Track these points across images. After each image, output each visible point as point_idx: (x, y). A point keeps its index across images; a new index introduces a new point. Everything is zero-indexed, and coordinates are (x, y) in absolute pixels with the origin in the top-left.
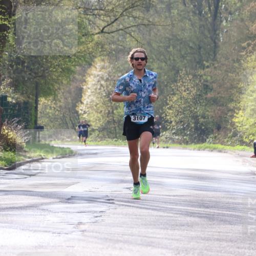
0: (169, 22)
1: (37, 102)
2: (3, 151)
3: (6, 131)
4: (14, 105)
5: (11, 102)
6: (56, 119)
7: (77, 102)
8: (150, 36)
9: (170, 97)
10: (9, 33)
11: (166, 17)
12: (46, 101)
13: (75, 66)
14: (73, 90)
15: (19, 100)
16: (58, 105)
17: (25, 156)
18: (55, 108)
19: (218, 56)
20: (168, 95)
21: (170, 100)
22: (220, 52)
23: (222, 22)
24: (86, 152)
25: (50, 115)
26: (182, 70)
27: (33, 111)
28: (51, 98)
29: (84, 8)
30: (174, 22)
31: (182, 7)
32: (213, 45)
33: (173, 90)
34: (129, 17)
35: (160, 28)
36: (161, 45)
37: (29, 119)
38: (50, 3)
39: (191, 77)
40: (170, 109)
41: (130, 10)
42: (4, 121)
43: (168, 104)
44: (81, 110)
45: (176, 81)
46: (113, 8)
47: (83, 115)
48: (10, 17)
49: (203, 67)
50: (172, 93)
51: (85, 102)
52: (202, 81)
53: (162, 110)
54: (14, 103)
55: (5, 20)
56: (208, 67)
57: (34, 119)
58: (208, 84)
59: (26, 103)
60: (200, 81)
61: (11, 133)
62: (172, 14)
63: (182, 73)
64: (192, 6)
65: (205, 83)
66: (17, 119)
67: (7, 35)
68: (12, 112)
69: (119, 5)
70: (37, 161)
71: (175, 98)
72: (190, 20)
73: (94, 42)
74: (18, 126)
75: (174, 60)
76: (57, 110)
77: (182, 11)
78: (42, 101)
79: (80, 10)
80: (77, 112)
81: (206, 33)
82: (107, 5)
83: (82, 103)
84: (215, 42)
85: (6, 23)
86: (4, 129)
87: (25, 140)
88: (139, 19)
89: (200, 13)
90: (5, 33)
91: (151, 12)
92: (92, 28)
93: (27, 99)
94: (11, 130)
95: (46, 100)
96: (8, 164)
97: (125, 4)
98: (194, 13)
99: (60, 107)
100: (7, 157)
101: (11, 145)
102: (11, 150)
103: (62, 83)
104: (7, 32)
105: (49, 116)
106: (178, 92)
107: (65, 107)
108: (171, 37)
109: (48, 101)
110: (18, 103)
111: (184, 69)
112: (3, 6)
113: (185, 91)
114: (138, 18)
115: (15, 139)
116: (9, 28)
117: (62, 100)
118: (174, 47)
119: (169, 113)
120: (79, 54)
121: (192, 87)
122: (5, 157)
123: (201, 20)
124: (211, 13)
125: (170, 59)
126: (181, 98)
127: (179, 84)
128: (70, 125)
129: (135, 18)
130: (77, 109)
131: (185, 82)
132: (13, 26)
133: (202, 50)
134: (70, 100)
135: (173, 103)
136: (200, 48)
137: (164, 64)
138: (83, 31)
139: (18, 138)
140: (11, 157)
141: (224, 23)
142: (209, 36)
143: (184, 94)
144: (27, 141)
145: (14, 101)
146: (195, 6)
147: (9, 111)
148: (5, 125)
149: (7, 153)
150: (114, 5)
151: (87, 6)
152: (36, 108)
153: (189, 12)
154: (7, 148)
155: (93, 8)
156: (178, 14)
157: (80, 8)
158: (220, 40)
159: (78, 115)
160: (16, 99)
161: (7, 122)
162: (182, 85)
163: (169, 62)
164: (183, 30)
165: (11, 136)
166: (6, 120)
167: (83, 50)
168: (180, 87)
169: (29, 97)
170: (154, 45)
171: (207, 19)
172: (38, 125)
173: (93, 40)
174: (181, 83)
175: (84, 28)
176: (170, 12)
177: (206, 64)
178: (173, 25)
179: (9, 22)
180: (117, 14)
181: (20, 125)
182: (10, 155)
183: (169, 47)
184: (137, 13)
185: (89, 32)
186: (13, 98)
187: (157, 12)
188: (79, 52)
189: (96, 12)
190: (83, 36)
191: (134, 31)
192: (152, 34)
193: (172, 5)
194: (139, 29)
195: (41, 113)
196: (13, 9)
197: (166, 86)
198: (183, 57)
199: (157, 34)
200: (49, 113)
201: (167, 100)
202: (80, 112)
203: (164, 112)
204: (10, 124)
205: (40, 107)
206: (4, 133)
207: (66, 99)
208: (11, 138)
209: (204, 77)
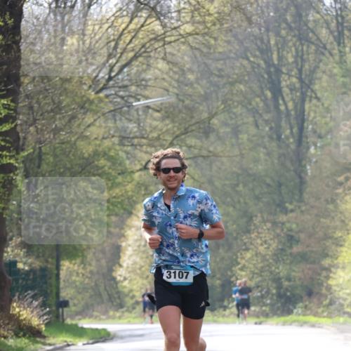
0: (236, 152)
1: (58, 267)
2: (14, 337)
3: (17, 310)
4: (27, 273)
5: (23, 269)
6: (85, 289)
7: (114, 265)
8: (211, 171)
9: (241, 254)
10: (17, 175)
11: (233, 145)
12: (71, 266)
13: (109, 216)
14: (107, 249)
15: (33, 266)
16: (88, 270)
17: (45, 344)
18: (83, 275)
19: (306, 196)
20: (238, 251)
21: (243, 258)
22: (308, 190)
23: (308, 148)
24: (128, 333)
25: (78, 283)
26: (256, 216)
27: (53, 281)
28: (78, 261)
29: (120, 136)
30: (244, 152)
31: (253, 130)
32: (297, 181)
33: (245, 244)
34: (181, 146)
35: (224, 160)
36: (227, 182)
37: (49, 291)
39: (269, 225)
40: (242, 269)
41: (183, 137)
42: (14, 296)
43: (239, 264)
44: (120, 276)
45: (248, 232)
46: (159, 135)
47: (122, 282)
48: (18, 153)
49: (286, 211)
50: (244, 247)
51: (125, 265)
52: (285, 230)
53: (232, 271)
54: (27, 271)
55: (11, 157)
56: (292, 211)
57: (54, 291)
58: (293, 234)
59: (43, 270)
60: (283, 230)
61: (24, 312)
62: (240, 141)
63: (257, 221)
64: (267, 129)
65: (289, 233)
66: (31, 293)
67: (14, 178)
68: (24, 283)
69: (167, 131)
70: (61, 349)
71: (248, 255)
72: (265, 147)
73: (134, 183)
74: (34, 302)
75: (245, 203)
76: (87, 277)
77: (254, 136)
78: (66, 265)
79: (113, 139)
80: (114, 279)
81: (288, 164)
82: (151, 132)
83: (121, 266)
84: (300, 177)
85: (12, 161)
86: (13, 307)
87: (44, 321)
88: (196, 149)
89: (279, 138)
90: (12, 175)
91: (212, 137)
92: (131, 163)
93: (45, 264)
94: (24, 308)
95: (71, 263)
97: (175, 129)
98: (271, 138)
99: (91, 272)
100: (19, 345)
101: (25, 328)
102: (24, 336)
104: (14, 174)
105: (76, 286)
106: (252, 247)
107: (98, 273)
108: (239, 172)
109: (74, 264)
110: (32, 271)
111: (259, 215)
112: (8, 138)
113: (262, 245)
114: (195, 147)
115: (29, 320)
116: (16, 168)
117: (94, 263)
118: (245, 185)
119: (241, 276)
120: (114, 200)
121: (271, 239)
122: (16, 346)
123: (279, 147)
124: (293, 137)
125: (239, 202)
126: (256, 255)
127: (253, 236)
128: (105, 296)
129: (190, 147)
130: (114, 274)
131: (261, 233)
132: (21, 165)
133: (283, 187)
134: (103, 262)
135: (246, 261)
136: (280, 185)
137: (231, 209)
138: (119, 168)
139: (33, 318)
140: (24, 346)
141: (312, 150)
142: (292, 168)
143: (261, 249)
144: (46, 322)
145: (27, 268)
146: (271, 128)
147: (20, 281)
148: (15, 301)
149: (19, 340)
150: (161, 130)
151: (123, 134)
152: (58, 275)
153: (263, 137)
154: (19, 333)
155: (131, 136)
156: (248, 140)
157: (113, 136)
158: (307, 174)
159: (116, 283)
160: (30, 265)
161: (19, 297)
162: (258, 237)
163: (238, 206)
164: (256, 161)
165: (24, 316)
166: (17, 294)
167: (120, 194)
168: (254, 239)
169: (47, 261)
170: (217, 183)
171: (288, 146)
172: (61, 299)
173: (132, 180)
174: (256, 234)
175: (120, 164)
176: (237, 138)
177: (290, 207)
178: (242, 155)
179: (17, 159)
180: (164, 142)
181: (36, 300)
182: (23, 342)
183: (237, 185)
184: (191, 141)
185: (126, 169)
186: (25, 264)
187: (219, 138)
188: (115, 197)
189: (136, 141)
190: (119, 174)
192: (215, 168)
193: (240, 128)
194: (196, 162)
195: (64, 281)
196: (21, 143)
197: (236, 239)
198: (258, 198)
199: (220, 168)
201: (237, 258)
202: (119, 278)
203: (234, 275)
204: (23, 299)
205: (63, 274)
206: (14, 312)
207: (98, 260)
208: (25, 319)
209: (288, 225)
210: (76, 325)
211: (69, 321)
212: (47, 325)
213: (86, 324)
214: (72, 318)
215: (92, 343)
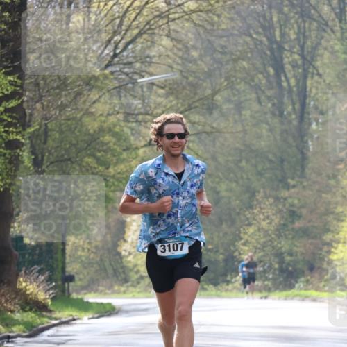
0: (239, 128)
2: (21, 311)
3: (24, 284)
4: (34, 248)
5: (29, 244)
6: (90, 264)
7: (119, 240)
8: (214, 146)
9: (244, 229)
10: (23, 151)
11: (236, 121)
12: (77, 241)
13: (114, 191)
14: (112, 224)
16: (93, 245)
17: (51, 318)
18: (89, 250)
19: (308, 172)
20: (241, 227)
21: (245, 233)
22: (310, 165)
23: (310, 124)
24: (133, 307)
25: (83, 259)
26: (259, 192)
27: (59, 256)
29: (125, 113)
30: (246, 128)
31: (256, 106)
32: (299, 156)
33: (248, 219)
35: (227, 136)
36: (230, 158)
37: (55, 266)
39: (271, 200)
40: (244, 244)
41: (187, 113)
42: (21, 271)
43: (241, 239)
44: (125, 251)
45: (251, 207)
46: (164, 112)
47: (127, 257)
48: (24, 130)
49: (288, 187)
50: (246, 223)
51: (129, 240)
52: (287, 205)
53: (235, 246)
54: (33, 246)
55: (17, 133)
56: (294, 186)
57: (60, 266)
58: (295, 209)
59: (49, 245)
60: (284, 205)
61: (31, 286)
62: (243, 117)
63: (259, 196)
64: (270, 105)
65: (292, 208)
66: (37, 267)
67: (21, 154)
68: (31, 258)
69: (171, 107)
70: (67, 323)
71: (251, 230)
72: (267, 124)
73: (138, 159)
74: (40, 276)
75: (248, 179)
76: (92, 252)
77: (257, 112)
78: (71, 240)
79: (118, 116)
80: (119, 254)
81: (290, 140)
82: (155, 108)
83: (125, 241)
84: (302, 153)
85: (18, 137)
86: (20, 282)
87: (50, 295)
88: (199, 125)
89: (281, 114)
90: (18, 151)
91: (216, 114)
92: (135, 140)
94: (31, 282)
95: (76, 238)
96: (28, 329)
97: (179, 105)
98: (273, 114)
99: (96, 247)
100: (25, 319)
101: (31, 302)
102: (31, 310)
104: (21, 150)
105: (82, 261)
106: (254, 222)
107: (103, 248)
108: (242, 148)
109: (80, 239)
110: (38, 245)
111: (262, 191)
112: (14, 115)
113: (264, 220)
114: (198, 123)
115: (36, 295)
116: (23, 144)
118: (248, 161)
119: (244, 251)
120: (119, 176)
121: (273, 215)
122: (22, 320)
123: (282, 123)
124: (295, 113)
125: (242, 178)
126: (259, 230)
127: (256, 211)
128: (110, 271)
130: (119, 249)
131: (264, 208)
132: (28, 141)
133: (285, 163)
134: (109, 237)
135: (249, 236)
136: (282, 161)
137: (234, 185)
138: (124, 144)
139: (39, 293)
140: (31, 320)
141: (314, 126)
142: (294, 144)
143: (264, 224)
144: (52, 296)
145: (33, 243)
146: (274, 105)
147: (27, 256)
148: (22, 276)
149: (25, 314)
150: (165, 107)
151: (128, 111)
152: (63, 250)
153: (266, 113)
154: (26, 308)
155: (136, 112)
156: (251, 116)
157: (118, 113)
158: (308, 150)
159: (121, 258)
161: (25, 272)
162: (260, 212)
163: (241, 182)
164: (259, 137)
165: (31, 291)
166: (24, 269)
167: (125, 170)
168: (257, 215)
170: (221, 159)
171: (290, 122)
172: (67, 274)
173: (137, 156)
174: (258, 209)
175: (125, 140)
176: (240, 114)
177: (291, 182)
178: (245, 131)
179: (23, 136)
181: (42, 275)
182: (29, 316)
183: (240, 161)
184: (195, 117)
185: (131, 145)
187: (222, 114)
188: (119, 173)
189: (140, 117)
190: (124, 150)
192: (218, 144)
193: (243, 105)
194: (199, 138)
195: (70, 256)
196: (27, 119)
197: (239, 214)
198: (260, 174)
199: (223, 144)
200: (81, 256)
201: (240, 233)
202: (123, 253)
203: (237, 250)
204: (29, 274)
205: (68, 249)
206: (21, 287)
208: (31, 294)
209: (290, 200)
210: (82, 300)
211: (74, 296)
212: (53, 299)
213: (91, 298)
214: (78, 292)
215: (98, 318)
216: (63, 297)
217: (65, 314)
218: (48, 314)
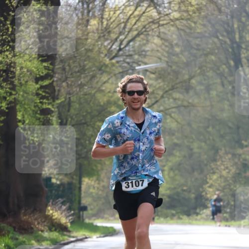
0: (208, 103)
1: (80, 182)
2: (48, 231)
3: (51, 212)
4: (59, 186)
5: (56, 183)
6: (99, 198)
8: (190, 117)
9: (210, 176)
10: (53, 116)
11: (205, 99)
12: (90, 182)
15: (63, 181)
16: (101, 185)
17: (70, 237)
18: (98, 188)
20: (208, 174)
21: (211, 179)
25: (94, 194)
26: (221, 150)
27: (77, 192)
28: (95, 178)
30: (213, 103)
31: (220, 88)
33: (212, 169)
34: (169, 99)
35: (200, 109)
36: (201, 125)
37: (73, 199)
38: (92, 87)
39: (230, 156)
40: (210, 187)
41: (170, 92)
42: (49, 202)
43: (208, 183)
45: (215, 160)
46: (154, 91)
48: (54, 101)
49: (242, 146)
50: (212, 171)
52: (241, 160)
53: (203, 188)
54: (58, 185)
55: (49, 104)
56: (246, 146)
57: (77, 199)
58: (246, 162)
59: (70, 184)
60: (239, 160)
61: (56, 213)
62: (211, 96)
63: (221, 152)
64: (230, 87)
65: (244, 162)
66: (61, 200)
67: (51, 118)
68: (56, 193)
69: (160, 87)
70: (81, 240)
71: (215, 177)
72: (228, 100)
75: (214, 140)
76: (101, 190)
77: (221, 92)
78: (86, 181)
85: (50, 107)
86: (48, 210)
87: (69, 220)
88: (179, 101)
90: (49, 116)
91: (191, 93)
93: (71, 180)
94: (56, 211)
95: (89, 179)
96: (53, 244)
97: (165, 86)
99: (103, 186)
100: (52, 237)
101: (56, 225)
102: (55, 230)
103: (105, 164)
104: (51, 116)
105: (93, 196)
106: (217, 171)
108: (210, 118)
109: (92, 180)
110: (62, 184)
111: (223, 149)
112: (47, 90)
113: (224, 170)
114: (179, 99)
115: (59, 220)
116: (52, 112)
117: (105, 180)
118: (213, 127)
119: (209, 192)
121: (231, 166)
122: (49, 237)
125: (209, 139)
126: (221, 177)
127: (218, 163)
129: (175, 99)
131: (224, 162)
132: (56, 110)
133: (241, 130)
135: (213, 181)
136: (238, 128)
137: (203, 144)
139: (62, 218)
140: (55, 237)
143: (224, 173)
144: (71, 221)
145: (58, 183)
147: (54, 192)
148: (50, 206)
149: (51, 233)
150: (155, 87)
152: (80, 188)
153: (227, 93)
154: (52, 228)
156: (217, 95)
160: (61, 180)
161: (52, 203)
162: (222, 164)
163: (208, 142)
164: (222, 110)
165: (56, 216)
166: (51, 201)
168: (219, 166)
169: (73, 178)
170: (194, 126)
172: (82, 205)
174: (220, 162)
176: (209, 93)
177: (245, 143)
178: (212, 106)
179: (53, 105)
180: (157, 96)
181: (64, 205)
182: (54, 235)
183: (208, 127)
184: (176, 95)
186: (57, 179)
187: (196, 94)
191: (174, 112)
192: (192, 114)
193: (211, 87)
194: (179, 110)
195: (84, 192)
196: (56, 93)
197: (206, 165)
198: (222, 137)
199: (196, 115)
200: (92, 193)
201: (207, 178)
203: (204, 191)
204: (55, 204)
205: (83, 187)
206: (49, 214)
208: (56, 219)
209: (243, 156)
210: (92, 224)
211: (87, 221)
212: (72, 223)
213: (99, 223)
214: (90, 218)
215: (104, 237)
216: (78, 221)
217: (80, 234)
218: (68, 234)
